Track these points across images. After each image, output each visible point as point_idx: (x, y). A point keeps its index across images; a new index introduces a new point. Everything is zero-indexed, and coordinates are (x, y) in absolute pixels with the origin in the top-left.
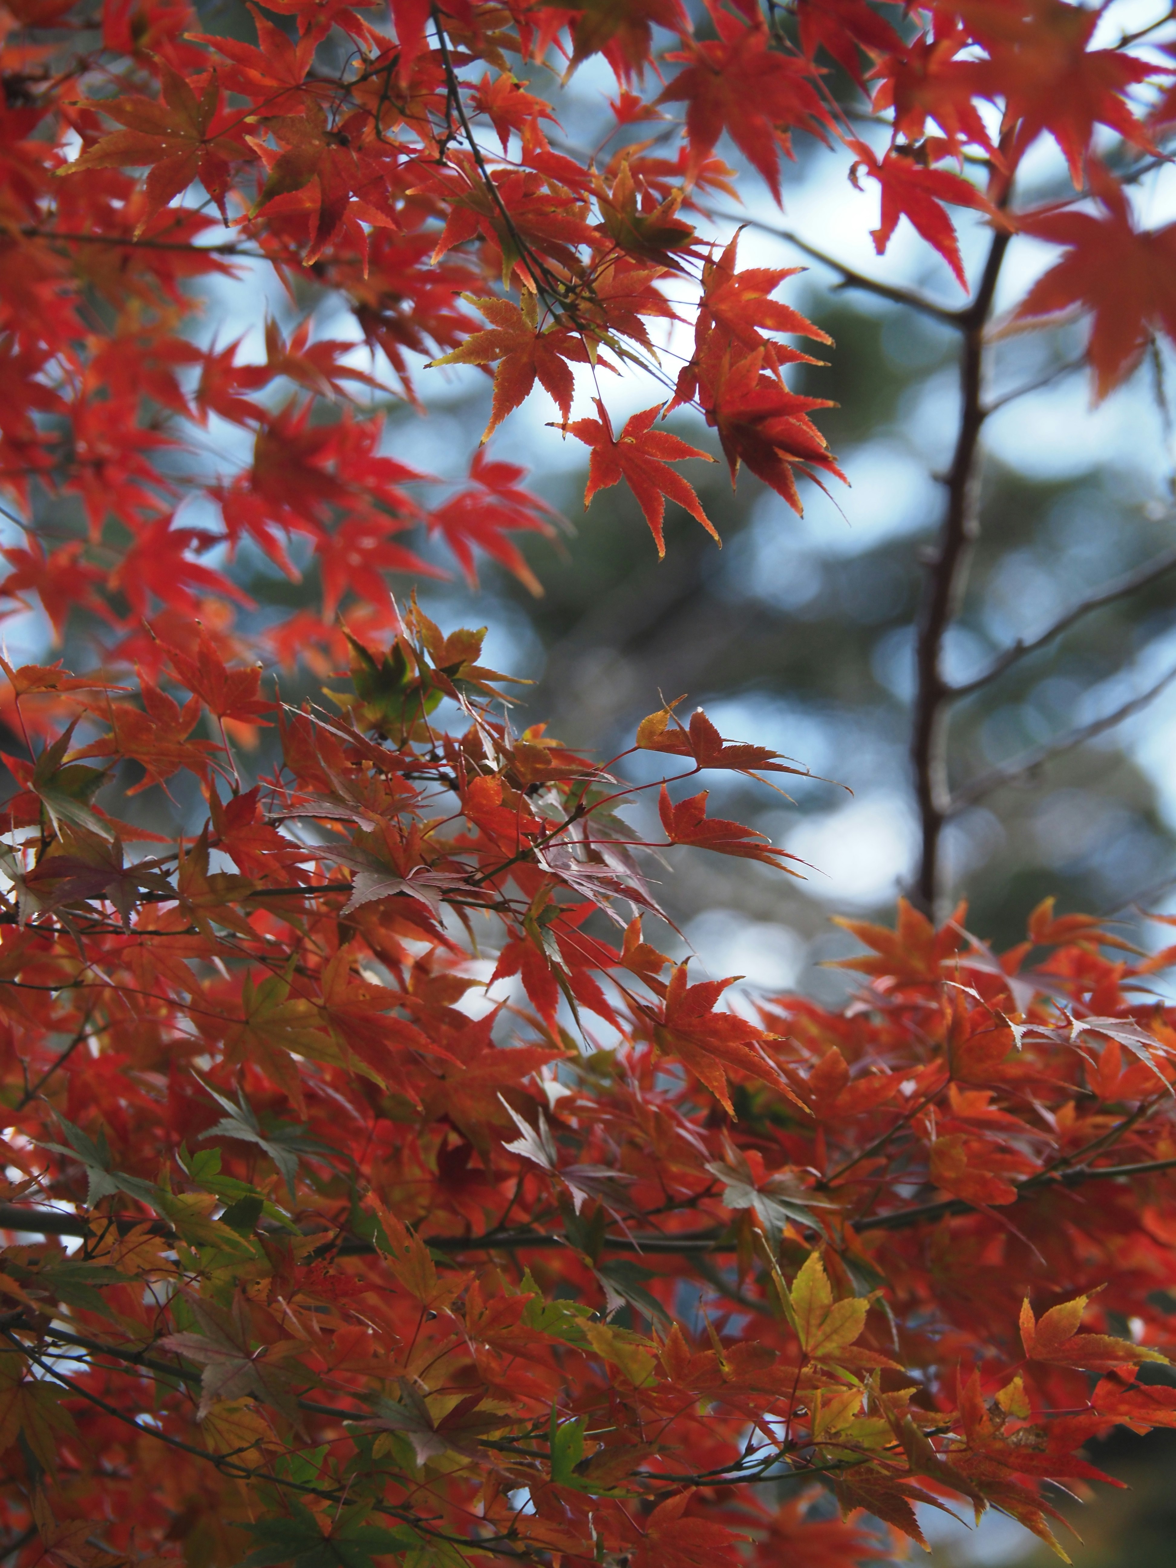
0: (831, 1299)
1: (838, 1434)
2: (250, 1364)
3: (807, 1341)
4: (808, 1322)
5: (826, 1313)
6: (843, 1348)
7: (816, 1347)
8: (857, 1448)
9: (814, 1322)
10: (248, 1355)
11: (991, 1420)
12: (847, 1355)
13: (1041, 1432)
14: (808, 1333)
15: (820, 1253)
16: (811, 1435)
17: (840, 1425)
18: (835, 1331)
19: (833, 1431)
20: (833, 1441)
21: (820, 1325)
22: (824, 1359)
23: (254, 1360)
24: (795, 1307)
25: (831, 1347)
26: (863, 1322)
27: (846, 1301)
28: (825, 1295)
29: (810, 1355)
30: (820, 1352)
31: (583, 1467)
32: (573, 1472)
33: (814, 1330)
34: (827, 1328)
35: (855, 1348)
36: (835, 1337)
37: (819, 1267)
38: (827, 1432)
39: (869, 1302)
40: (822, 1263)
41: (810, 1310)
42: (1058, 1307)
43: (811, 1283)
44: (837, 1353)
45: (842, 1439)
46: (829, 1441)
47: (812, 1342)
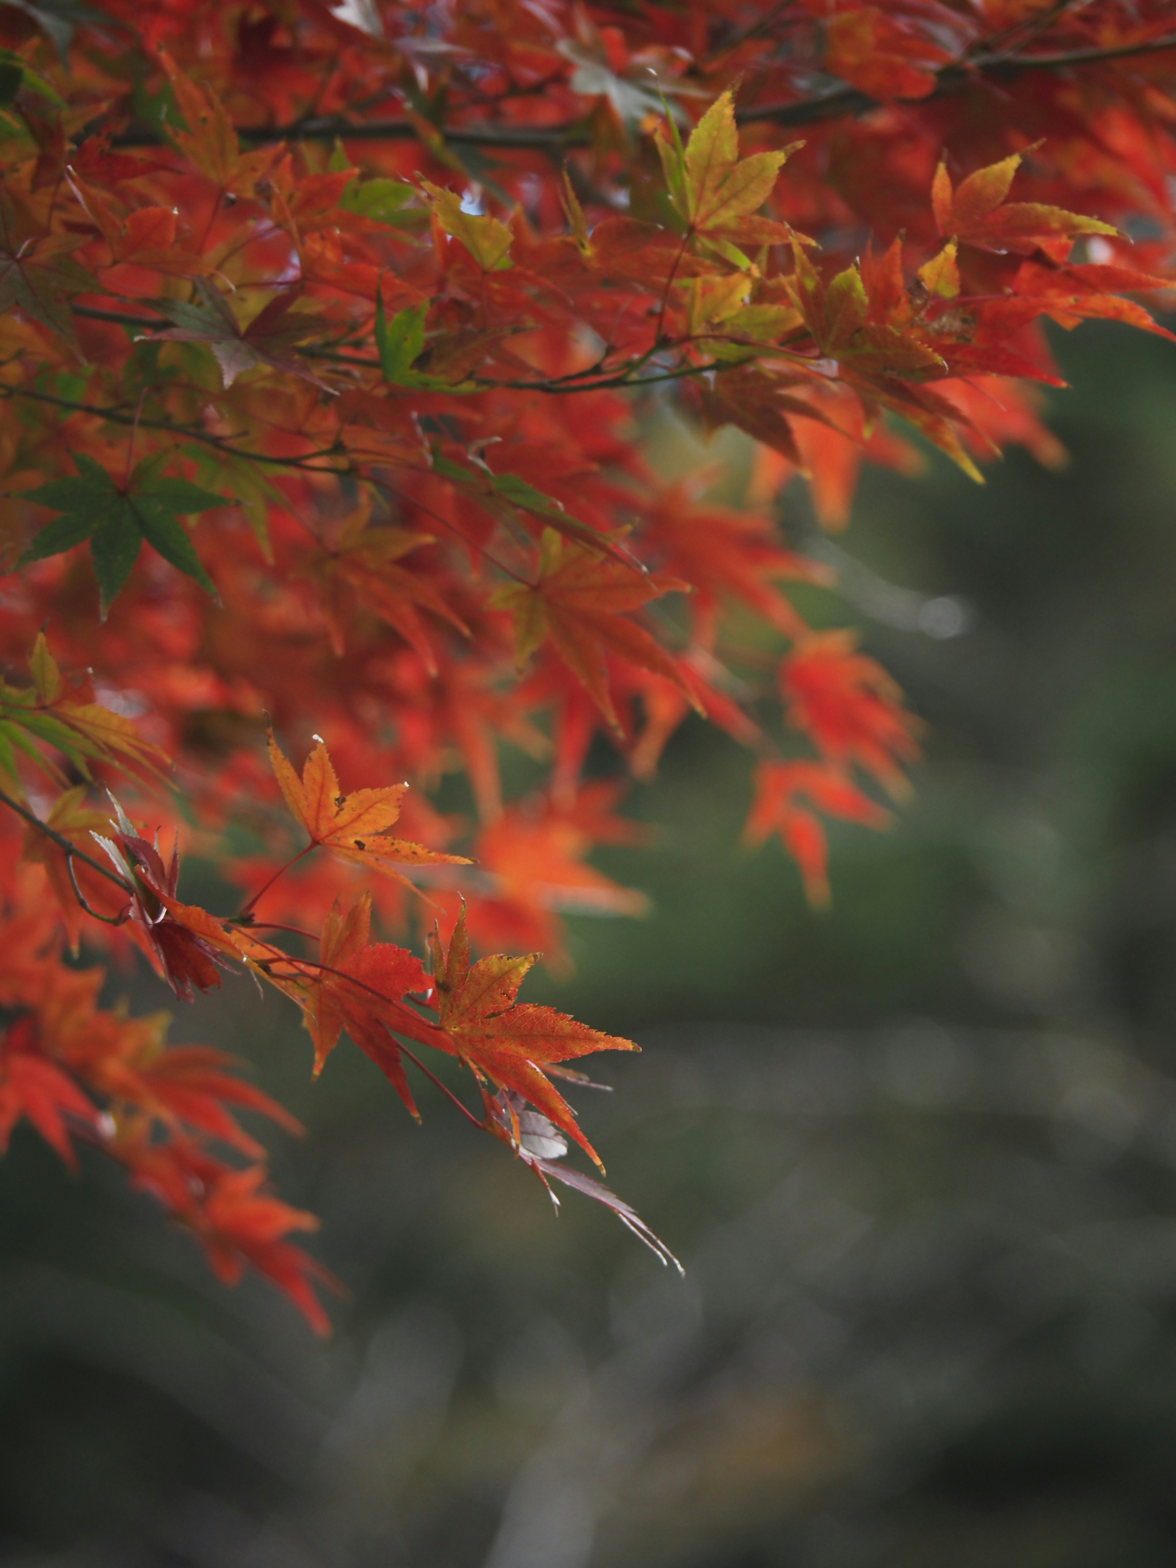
0: (736, 154)
1: (721, 325)
2: (15, 267)
3: (697, 209)
4: (702, 185)
5: (729, 169)
6: (741, 218)
7: (707, 216)
8: (740, 341)
9: (710, 184)
10: (12, 255)
11: (910, 302)
12: (745, 227)
13: (968, 317)
14: (700, 198)
15: (733, 94)
16: (689, 326)
17: (726, 314)
18: (735, 195)
19: (716, 320)
20: (717, 333)
21: (717, 189)
22: (714, 234)
23: (18, 261)
24: (689, 165)
25: (727, 217)
26: (772, 183)
27: (755, 156)
28: (729, 149)
29: (699, 227)
30: (710, 224)
31: (423, 361)
32: (412, 367)
33: (708, 195)
34: (725, 192)
35: (756, 218)
36: (734, 203)
37: (729, 111)
38: (709, 322)
39: (786, 154)
40: (733, 106)
41: (708, 168)
42: (982, 171)
43: (715, 133)
44: (733, 224)
45: (727, 330)
46: (711, 333)
47: (703, 210)
